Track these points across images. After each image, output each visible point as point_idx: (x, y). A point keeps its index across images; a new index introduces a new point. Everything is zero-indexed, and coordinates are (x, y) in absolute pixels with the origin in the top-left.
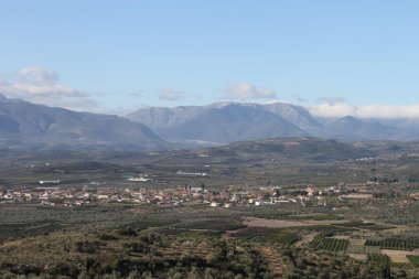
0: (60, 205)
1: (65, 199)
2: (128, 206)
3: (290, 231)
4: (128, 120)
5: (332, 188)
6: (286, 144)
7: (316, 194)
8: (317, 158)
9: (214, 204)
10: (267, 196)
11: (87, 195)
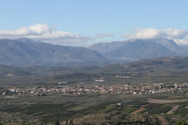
0: (72, 95)
1: (72, 92)
2: (99, 94)
3: (167, 105)
4: (89, 50)
5: (186, 84)
6: (164, 61)
7: (179, 87)
8: (179, 67)
9: (135, 93)
10: (157, 89)
11: (81, 90)
